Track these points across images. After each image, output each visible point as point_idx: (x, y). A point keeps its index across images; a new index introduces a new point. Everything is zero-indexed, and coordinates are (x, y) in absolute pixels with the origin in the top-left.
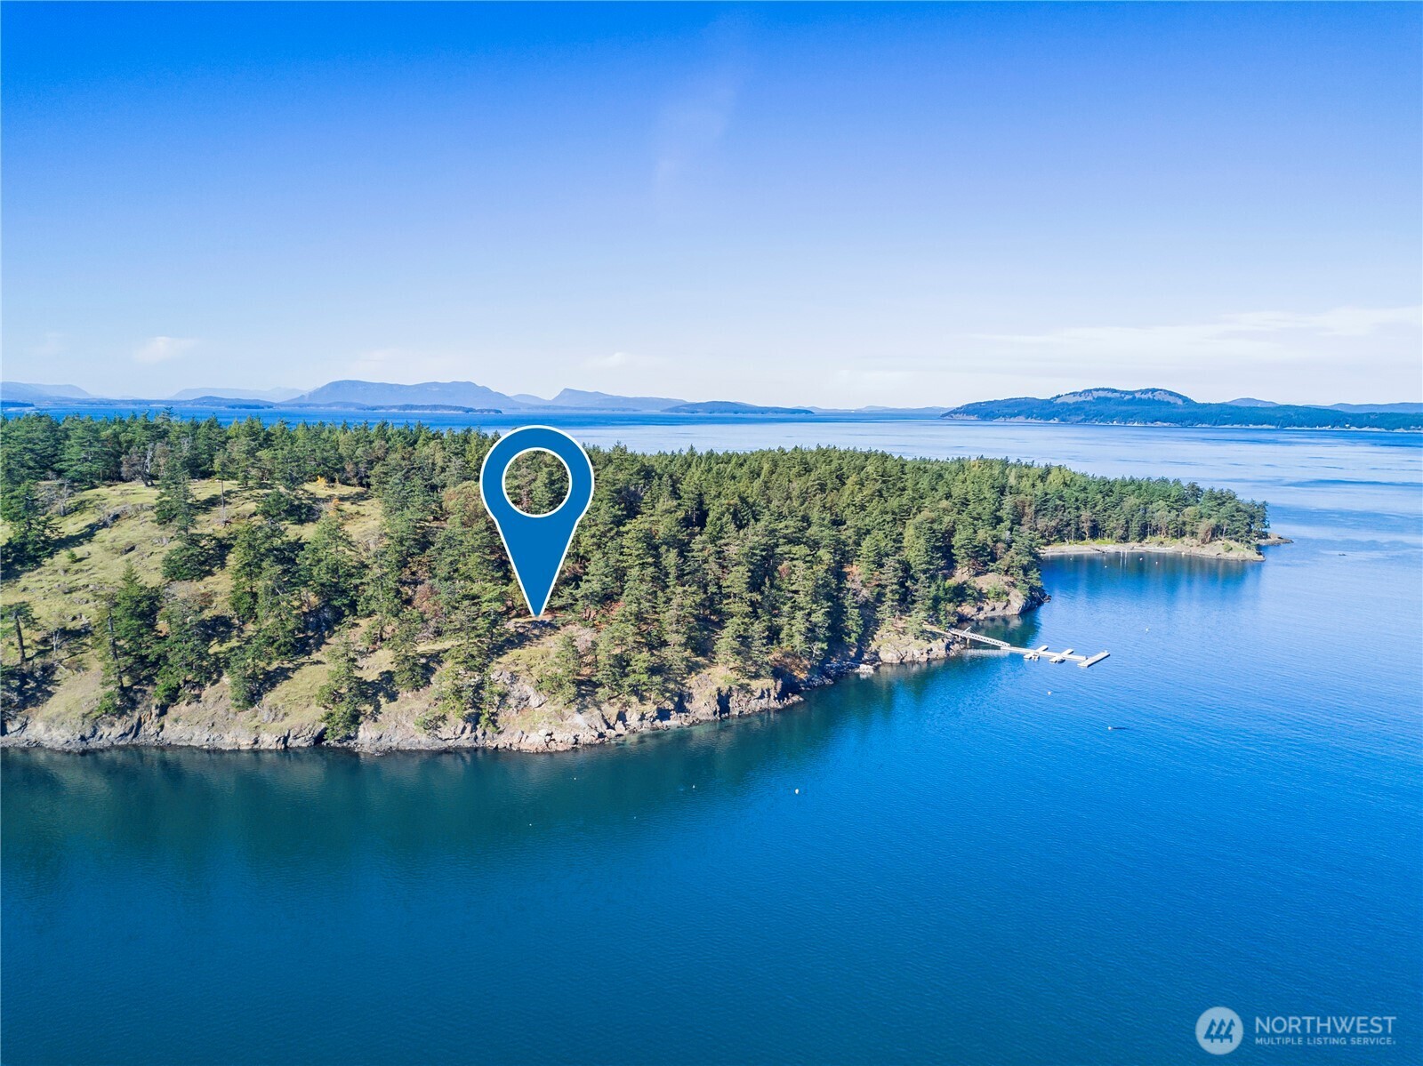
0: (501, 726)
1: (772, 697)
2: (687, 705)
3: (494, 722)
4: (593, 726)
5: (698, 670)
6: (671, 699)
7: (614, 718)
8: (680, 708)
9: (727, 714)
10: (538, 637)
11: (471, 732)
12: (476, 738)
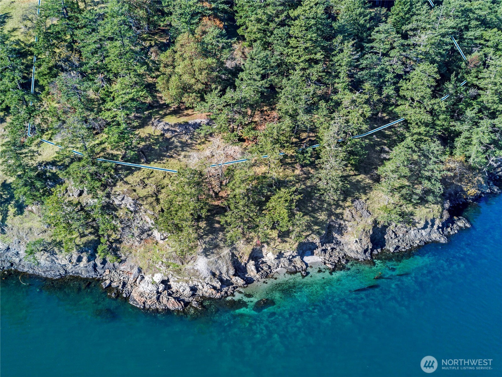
0: (123, 255)
1: (435, 227)
2: (336, 235)
3: (115, 251)
4: (217, 273)
5: (357, 194)
6: (319, 233)
7: (246, 257)
8: (327, 239)
9: (379, 250)
10: (185, 145)
11: (89, 261)
12: (95, 266)
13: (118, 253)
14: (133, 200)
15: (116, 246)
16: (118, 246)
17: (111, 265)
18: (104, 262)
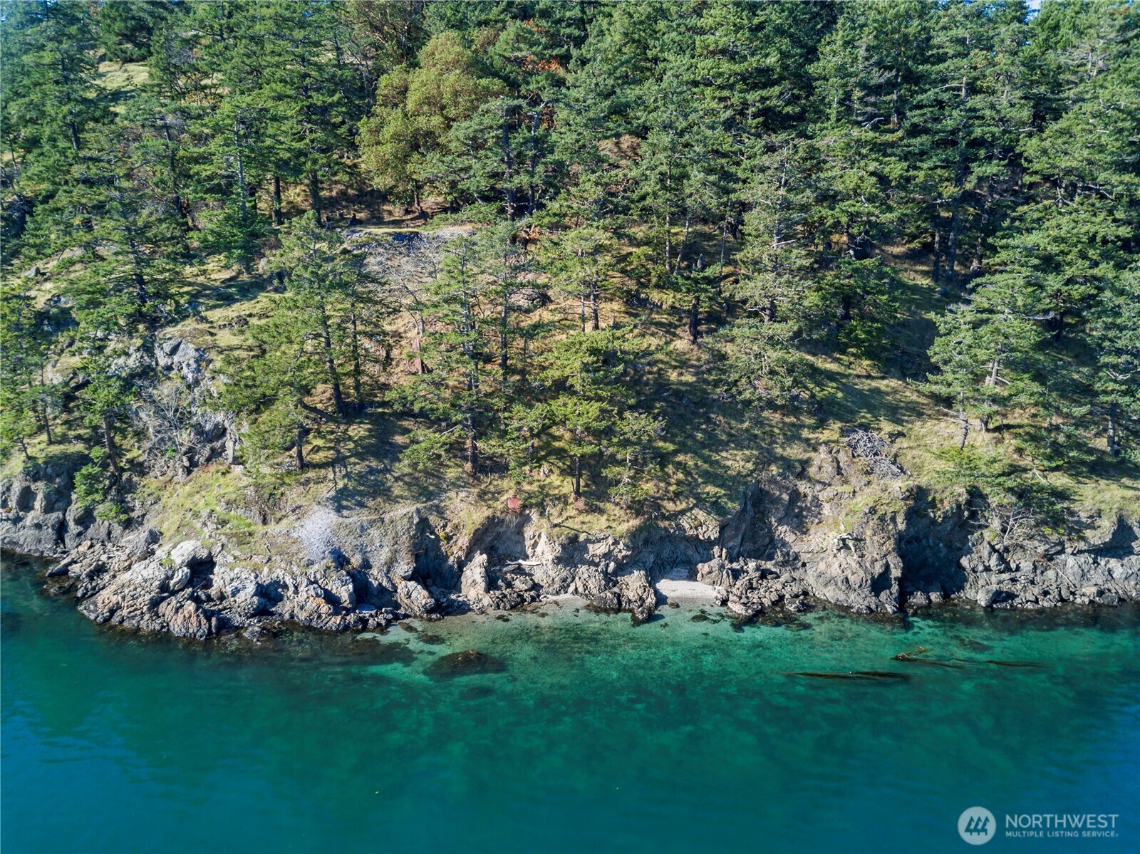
0: (138, 504)
2: (784, 532)
3: (122, 491)
5: (866, 417)
6: (716, 507)
7: (463, 540)
8: (748, 542)
11: (48, 509)
12: (61, 526)
13: (129, 497)
14: (197, 350)
15: (129, 480)
16: (135, 479)
17: (103, 531)
18: (86, 519)
